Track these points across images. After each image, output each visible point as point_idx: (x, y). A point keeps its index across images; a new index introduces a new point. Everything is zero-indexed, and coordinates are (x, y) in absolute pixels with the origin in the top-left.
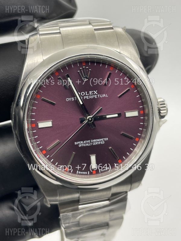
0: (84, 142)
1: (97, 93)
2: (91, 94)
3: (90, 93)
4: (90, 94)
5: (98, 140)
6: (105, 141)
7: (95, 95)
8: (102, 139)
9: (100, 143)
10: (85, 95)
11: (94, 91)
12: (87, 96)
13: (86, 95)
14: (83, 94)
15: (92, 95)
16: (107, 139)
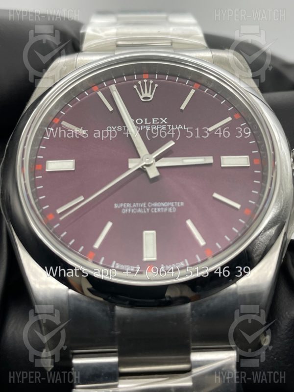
0: (134, 205)
1: (166, 123)
2: (155, 122)
3: (153, 121)
4: (153, 123)
5: (163, 204)
6: (177, 207)
7: (162, 125)
8: (172, 204)
9: (167, 211)
10: (143, 124)
11: (161, 119)
12: (146, 125)
13: (146, 123)
14: (139, 121)
15: (156, 125)
16: (182, 204)
